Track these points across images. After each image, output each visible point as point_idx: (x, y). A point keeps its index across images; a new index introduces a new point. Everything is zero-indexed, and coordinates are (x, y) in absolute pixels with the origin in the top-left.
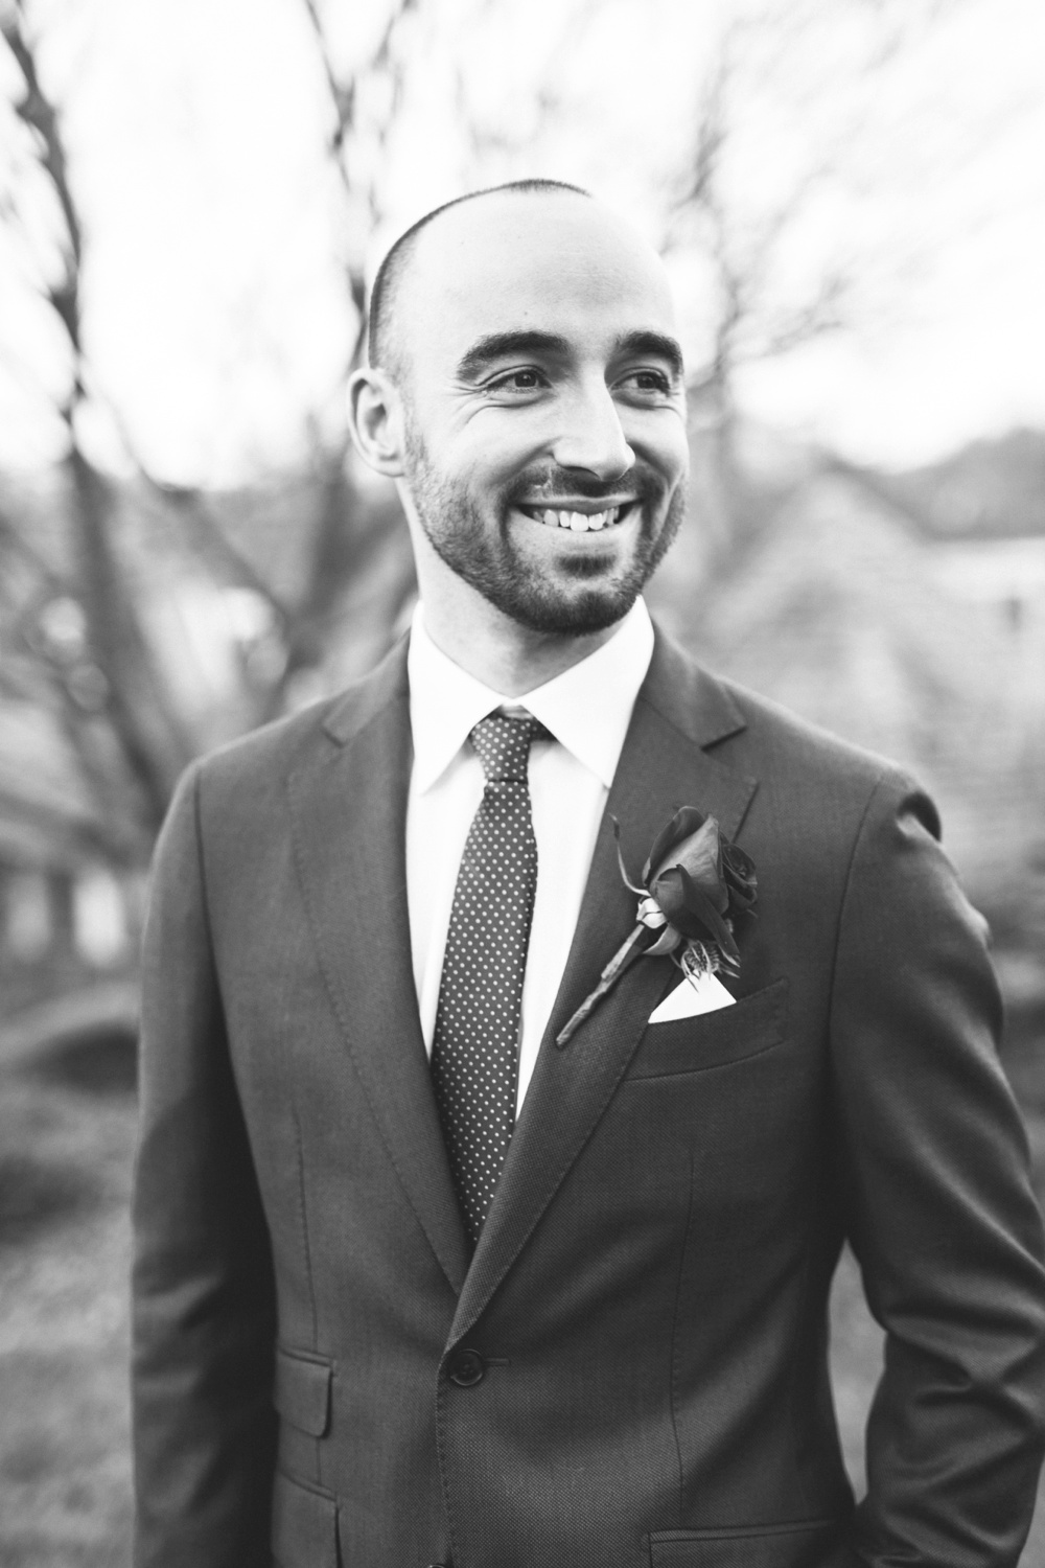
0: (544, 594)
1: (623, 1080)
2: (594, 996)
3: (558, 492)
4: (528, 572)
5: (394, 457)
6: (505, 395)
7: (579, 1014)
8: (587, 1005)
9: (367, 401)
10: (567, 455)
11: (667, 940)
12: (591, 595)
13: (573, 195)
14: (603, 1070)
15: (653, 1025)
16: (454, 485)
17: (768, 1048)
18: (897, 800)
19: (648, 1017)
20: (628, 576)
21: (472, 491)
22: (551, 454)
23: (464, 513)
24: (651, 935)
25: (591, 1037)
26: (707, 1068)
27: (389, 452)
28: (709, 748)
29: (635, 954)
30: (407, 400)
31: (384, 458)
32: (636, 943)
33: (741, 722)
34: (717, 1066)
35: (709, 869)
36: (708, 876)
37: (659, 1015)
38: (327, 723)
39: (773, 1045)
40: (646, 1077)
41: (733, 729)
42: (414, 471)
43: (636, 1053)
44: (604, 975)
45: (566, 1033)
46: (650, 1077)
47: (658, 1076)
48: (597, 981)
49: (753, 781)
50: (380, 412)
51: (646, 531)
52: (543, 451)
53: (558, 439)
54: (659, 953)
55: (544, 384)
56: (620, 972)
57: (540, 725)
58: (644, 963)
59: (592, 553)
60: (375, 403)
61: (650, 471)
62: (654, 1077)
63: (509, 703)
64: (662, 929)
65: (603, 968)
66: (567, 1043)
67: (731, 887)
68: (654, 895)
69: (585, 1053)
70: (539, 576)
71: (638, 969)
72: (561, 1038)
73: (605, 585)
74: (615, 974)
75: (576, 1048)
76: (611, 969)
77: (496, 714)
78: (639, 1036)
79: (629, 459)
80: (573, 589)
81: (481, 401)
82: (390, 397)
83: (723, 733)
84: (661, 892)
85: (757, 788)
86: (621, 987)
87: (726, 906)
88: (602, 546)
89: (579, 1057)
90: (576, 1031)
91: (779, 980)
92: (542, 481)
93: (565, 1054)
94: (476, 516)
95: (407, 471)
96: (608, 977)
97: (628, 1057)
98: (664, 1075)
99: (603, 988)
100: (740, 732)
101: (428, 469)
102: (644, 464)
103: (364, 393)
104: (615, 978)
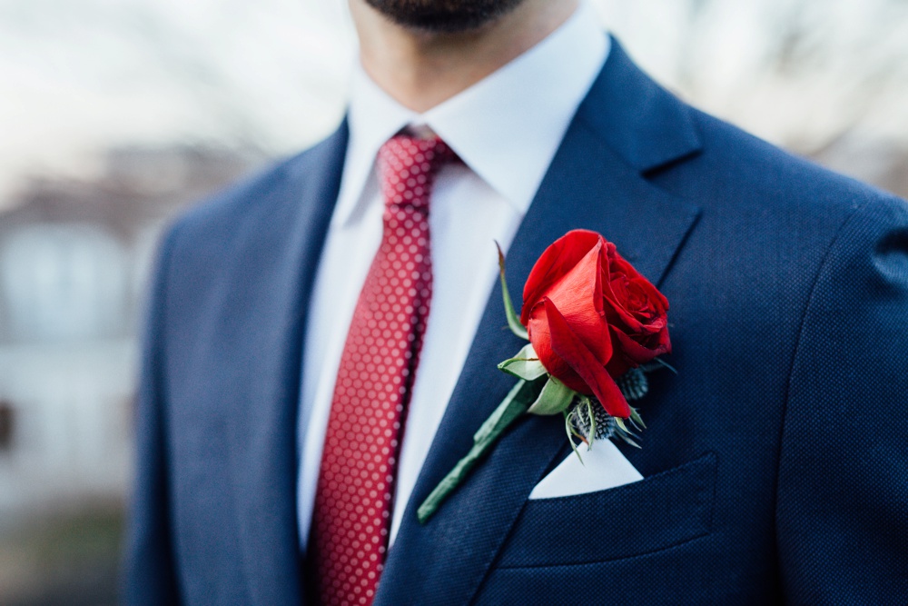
1: (494, 566)
2: (464, 462)
7: (447, 483)
8: (456, 472)
11: (551, 396)
14: (469, 552)
15: (534, 501)
17: (687, 541)
18: (877, 233)
19: (529, 493)
24: (531, 389)
25: (460, 511)
26: (602, 561)
28: (651, 173)
29: (517, 412)
32: (516, 399)
33: (694, 143)
34: (615, 559)
35: (589, 306)
36: (589, 314)
37: (543, 490)
39: (694, 538)
40: (522, 566)
41: (683, 151)
43: (511, 535)
44: (477, 437)
45: (429, 504)
46: (528, 566)
47: (539, 566)
48: (471, 444)
49: (694, 210)
54: (545, 412)
56: (496, 433)
58: (529, 424)
62: (533, 566)
63: (417, 120)
64: (541, 382)
65: (478, 428)
66: (431, 517)
67: (616, 329)
69: (450, 530)
71: (519, 432)
72: (424, 510)
74: (490, 435)
75: (442, 523)
76: (486, 430)
77: (405, 133)
78: (515, 513)
83: (671, 155)
85: (698, 219)
86: (498, 452)
87: (609, 353)
89: (443, 534)
90: (442, 502)
91: (705, 454)
93: (428, 530)
96: (481, 438)
97: (501, 540)
98: (546, 565)
99: (476, 452)
100: (692, 156)
104: (489, 440)
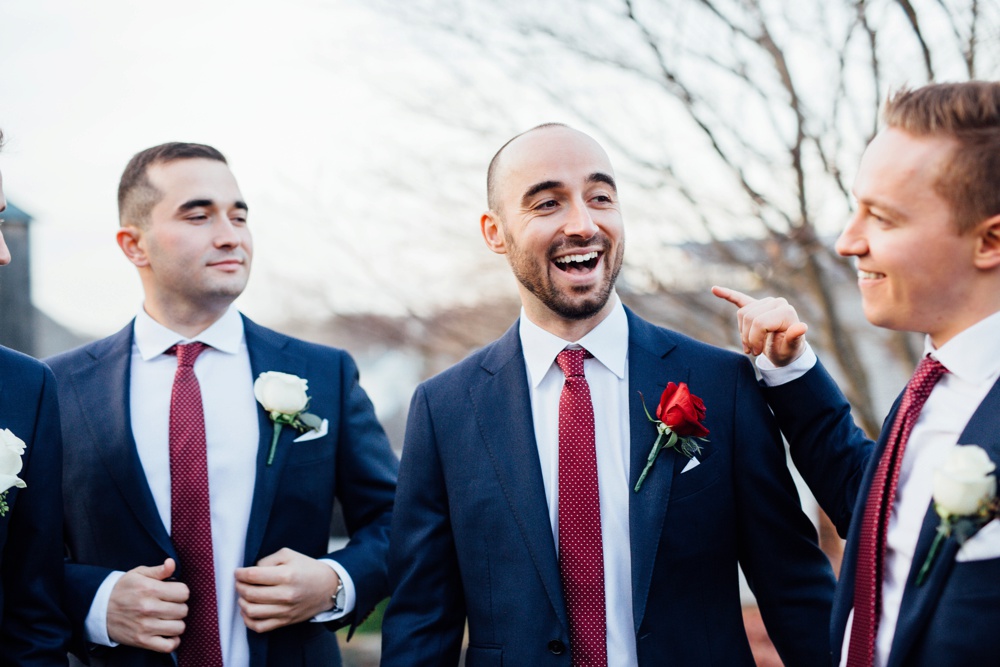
0: (565, 301)
2: (647, 468)
3: (568, 248)
4: (558, 292)
5: (502, 245)
6: (541, 212)
7: (642, 477)
8: (644, 472)
9: (488, 224)
10: (569, 231)
11: (674, 438)
12: (586, 301)
13: (561, 128)
14: (660, 498)
16: (526, 252)
20: (602, 289)
21: (534, 254)
22: (563, 232)
23: (532, 264)
24: (666, 437)
27: (499, 243)
28: (664, 357)
29: (661, 448)
30: (504, 220)
31: (497, 246)
32: (660, 442)
33: (674, 344)
38: (482, 364)
41: (672, 347)
42: (510, 250)
44: (649, 459)
45: (638, 485)
48: (645, 462)
49: (688, 368)
50: (494, 228)
51: (607, 267)
52: (560, 231)
53: (565, 225)
54: (671, 446)
55: (558, 204)
56: (656, 456)
57: (587, 351)
59: (585, 284)
60: (491, 224)
61: (607, 237)
63: (572, 344)
64: (670, 434)
65: (648, 456)
66: (640, 490)
68: (664, 422)
70: (563, 294)
72: (637, 488)
73: (592, 296)
74: (654, 457)
75: (645, 492)
76: (651, 456)
79: (596, 229)
80: (578, 300)
81: (532, 215)
82: (497, 220)
83: (668, 350)
84: (669, 419)
85: (690, 370)
88: (589, 280)
89: (647, 496)
90: (642, 485)
91: (715, 451)
92: (560, 244)
93: (641, 495)
94: (537, 265)
95: (507, 250)
96: (651, 459)
99: (650, 464)
100: (675, 348)
101: (516, 247)
102: (604, 233)
103: (487, 222)
104: (654, 459)
